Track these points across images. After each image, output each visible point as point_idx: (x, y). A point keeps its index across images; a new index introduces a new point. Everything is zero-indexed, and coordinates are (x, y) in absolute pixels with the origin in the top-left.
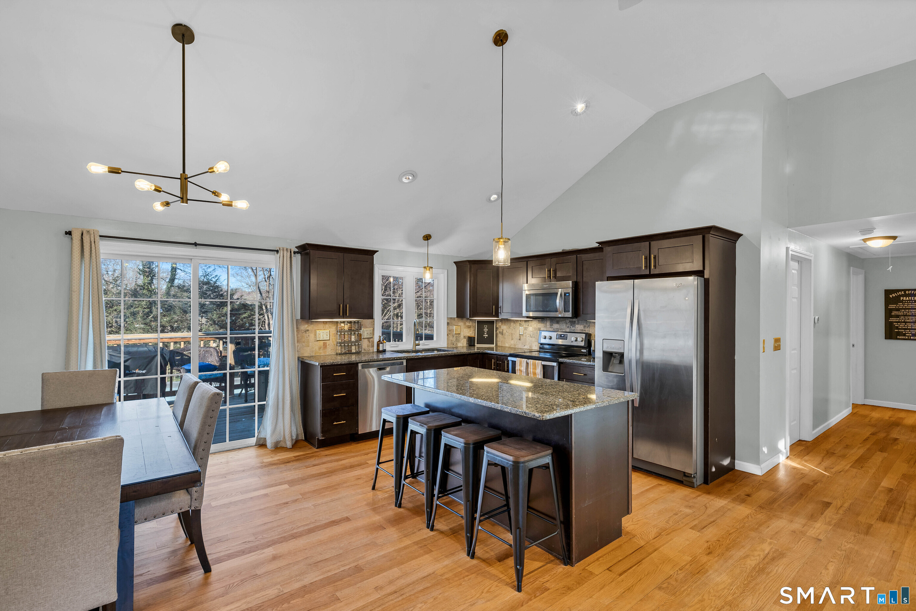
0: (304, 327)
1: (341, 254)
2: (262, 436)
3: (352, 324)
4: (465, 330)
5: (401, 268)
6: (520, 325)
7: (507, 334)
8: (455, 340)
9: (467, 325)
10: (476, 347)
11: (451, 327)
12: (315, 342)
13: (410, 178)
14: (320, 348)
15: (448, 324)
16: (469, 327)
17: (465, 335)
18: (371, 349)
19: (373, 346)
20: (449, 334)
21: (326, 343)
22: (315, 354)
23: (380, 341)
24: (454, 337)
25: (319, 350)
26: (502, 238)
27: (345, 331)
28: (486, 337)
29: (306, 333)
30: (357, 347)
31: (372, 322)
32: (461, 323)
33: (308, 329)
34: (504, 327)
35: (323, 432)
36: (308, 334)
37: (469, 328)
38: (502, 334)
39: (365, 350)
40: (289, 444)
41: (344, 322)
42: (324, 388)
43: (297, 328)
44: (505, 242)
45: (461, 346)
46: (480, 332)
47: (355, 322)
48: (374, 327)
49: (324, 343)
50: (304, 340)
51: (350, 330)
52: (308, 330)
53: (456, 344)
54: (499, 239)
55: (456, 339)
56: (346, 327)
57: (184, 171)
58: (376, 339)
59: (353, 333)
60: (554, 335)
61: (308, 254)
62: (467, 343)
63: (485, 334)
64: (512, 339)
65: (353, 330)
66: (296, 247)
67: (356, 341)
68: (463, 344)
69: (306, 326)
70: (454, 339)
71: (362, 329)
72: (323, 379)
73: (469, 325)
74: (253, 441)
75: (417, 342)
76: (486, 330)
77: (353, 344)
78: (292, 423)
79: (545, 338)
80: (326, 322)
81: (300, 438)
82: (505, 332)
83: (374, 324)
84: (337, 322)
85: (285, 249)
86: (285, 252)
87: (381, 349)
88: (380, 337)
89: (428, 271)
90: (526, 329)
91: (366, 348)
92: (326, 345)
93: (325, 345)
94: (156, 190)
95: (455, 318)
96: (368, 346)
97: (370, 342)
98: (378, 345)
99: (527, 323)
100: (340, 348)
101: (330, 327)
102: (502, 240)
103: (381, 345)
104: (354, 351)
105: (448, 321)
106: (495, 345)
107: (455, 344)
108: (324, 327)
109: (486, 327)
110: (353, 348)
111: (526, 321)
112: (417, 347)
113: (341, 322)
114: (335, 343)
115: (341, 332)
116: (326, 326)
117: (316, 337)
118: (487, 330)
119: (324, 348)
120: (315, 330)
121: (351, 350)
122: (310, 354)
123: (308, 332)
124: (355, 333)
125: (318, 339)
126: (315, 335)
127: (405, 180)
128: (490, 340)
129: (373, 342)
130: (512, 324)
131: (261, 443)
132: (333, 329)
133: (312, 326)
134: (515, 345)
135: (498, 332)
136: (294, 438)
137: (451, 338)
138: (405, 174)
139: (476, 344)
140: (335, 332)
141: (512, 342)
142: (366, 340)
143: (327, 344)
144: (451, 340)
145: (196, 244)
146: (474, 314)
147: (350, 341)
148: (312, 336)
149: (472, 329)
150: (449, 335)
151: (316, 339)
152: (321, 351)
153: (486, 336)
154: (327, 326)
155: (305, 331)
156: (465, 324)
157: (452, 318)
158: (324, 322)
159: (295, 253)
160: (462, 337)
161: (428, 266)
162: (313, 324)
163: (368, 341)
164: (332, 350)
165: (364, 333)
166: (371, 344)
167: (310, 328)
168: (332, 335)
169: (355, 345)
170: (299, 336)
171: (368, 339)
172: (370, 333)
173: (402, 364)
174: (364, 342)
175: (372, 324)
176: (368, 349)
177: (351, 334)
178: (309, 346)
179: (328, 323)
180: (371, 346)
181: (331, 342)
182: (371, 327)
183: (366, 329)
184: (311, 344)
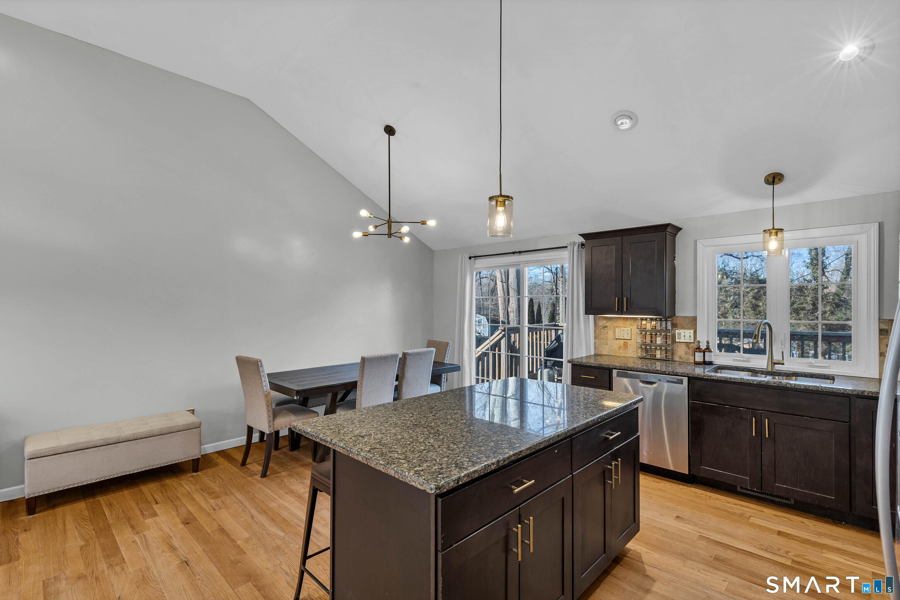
0: (603, 322)
3: (658, 322)
12: (614, 340)
13: (628, 121)
14: (620, 348)
15: (883, 332)
18: (691, 358)
21: (627, 343)
22: (615, 353)
23: (699, 348)
25: (619, 350)
27: (646, 331)
29: (604, 329)
30: (664, 352)
31: (693, 321)
33: (606, 325)
36: (607, 331)
39: (680, 357)
41: (646, 319)
43: (595, 323)
47: (661, 320)
48: (696, 328)
49: (624, 342)
50: (602, 337)
51: (656, 329)
52: (606, 327)
56: (649, 327)
57: (390, 217)
59: (658, 334)
61: (590, 245)
65: (660, 330)
67: (665, 345)
71: (677, 331)
77: (658, 348)
80: (627, 318)
83: (696, 325)
84: (638, 319)
89: (773, 238)
91: (683, 355)
92: (627, 345)
93: (626, 345)
94: (363, 235)
96: (686, 354)
97: (689, 348)
98: (695, 355)
100: (641, 350)
101: (632, 325)
103: (699, 354)
104: (658, 356)
105: (884, 327)
108: (624, 324)
110: (658, 353)
113: (643, 319)
114: (636, 344)
115: (643, 331)
116: (627, 323)
117: (615, 335)
119: (624, 348)
120: (614, 327)
121: (655, 356)
122: (609, 353)
123: (606, 329)
124: (661, 335)
125: (618, 338)
126: (614, 332)
132: (634, 327)
133: (611, 322)
140: (636, 331)
142: (683, 346)
143: (629, 344)
145: (520, 252)
148: (611, 332)
151: (616, 337)
152: (621, 351)
154: (628, 323)
155: (604, 327)
158: (624, 318)
159: (582, 245)
161: (773, 227)
162: (612, 320)
163: (687, 346)
164: (634, 351)
165: (679, 334)
166: (691, 351)
167: (608, 324)
168: (633, 334)
169: (661, 349)
170: (597, 332)
171: (686, 344)
172: (690, 336)
173: (681, 382)
174: (679, 348)
175: (693, 323)
176: (687, 358)
177: (656, 334)
178: (607, 344)
179: (629, 320)
180: (691, 355)
181: (633, 342)
182: (692, 328)
183: (684, 328)
184: (609, 342)
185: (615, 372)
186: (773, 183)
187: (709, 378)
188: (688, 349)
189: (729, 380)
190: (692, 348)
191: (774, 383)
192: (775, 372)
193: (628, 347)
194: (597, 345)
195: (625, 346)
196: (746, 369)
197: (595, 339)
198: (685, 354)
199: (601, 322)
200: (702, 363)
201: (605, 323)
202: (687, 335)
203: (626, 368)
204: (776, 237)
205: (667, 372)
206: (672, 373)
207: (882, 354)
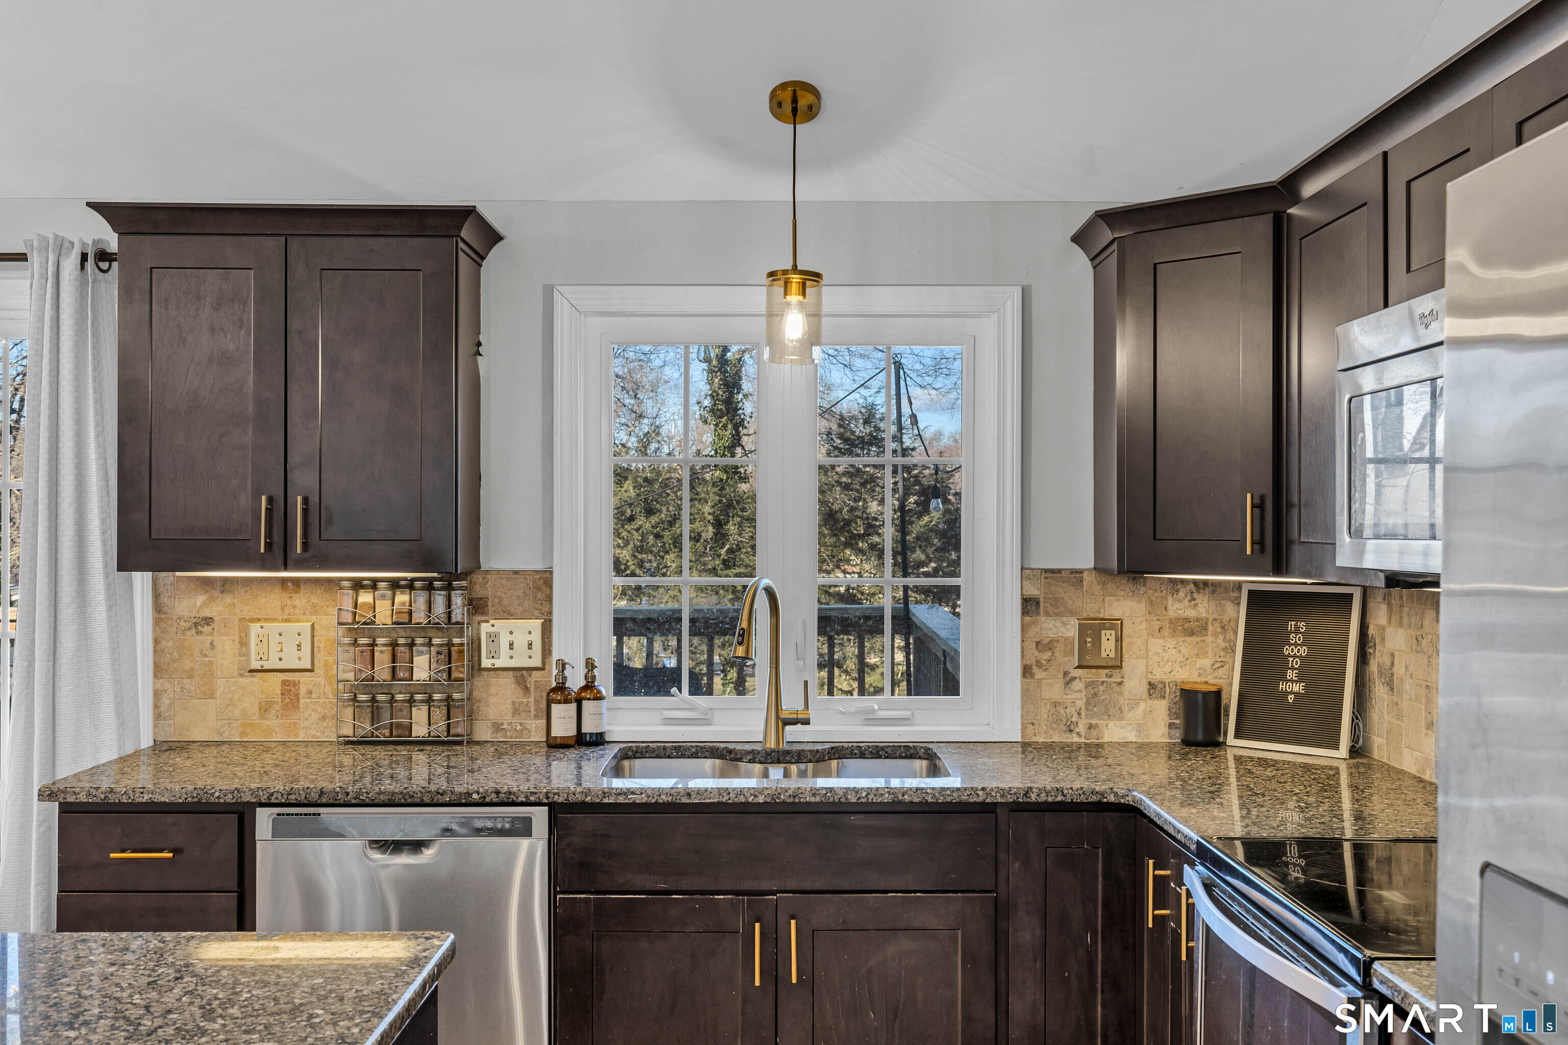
0: (191, 602)
1: (271, 244)
4: (1156, 644)
8: (1081, 703)
9: (1171, 613)
10: (1230, 754)
11: (1049, 626)
12: (241, 675)
14: (265, 708)
15: (1029, 605)
16: (1189, 629)
17: (1158, 676)
18: (533, 725)
19: (540, 712)
20: (1039, 664)
21: (296, 684)
22: (243, 734)
24: (1078, 685)
25: (262, 717)
27: (377, 629)
28: (1291, 698)
29: (199, 633)
30: (439, 714)
31: (539, 589)
32: (1128, 605)
33: (207, 613)
34: (1397, 638)
36: (209, 639)
37: (1192, 633)
38: (1390, 684)
39: (497, 727)
41: (374, 584)
43: (158, 607)
45: (1126, 744)
46: (1260, 664)
48: (550, 613)
49: (284, 683)
50: (188, 665)
51: (406, 626)
52: (208, 621)
53: (1091, 727)
55: (1092, 700)
56: (384, 615)
59: (419, 641)
62: (1171, 726)
63: (1291, 674)
68: (1140, 728)
69: (200, 599)
70: (1077, 697)
73: (1191, 613)
76: (1297, 650)
77: (418, 697)
80: (297, 582)
82: (1402, 671)
83: (550, 600)
89: (795, 299)
91: (507, 719)
92: (297, 695)
93: (290, 694)
95: (1080, 572)
96: (516, 712)
97: (526, 689)
100: (354, 710)
101: (315, 610)
104: (420, 730)
105: (1032, 591)
106: (1343, 751)
107: (1081, 728)
108: (283, 608)
109: (1297, 631)
110: (419, 715)
112: (793, 733)
113: (362, 585)
114: (335, 688)
115: (358, 631)
116: (297, 602)
117: (247, 655)
118: (1303, 651)
119: (285, 707)
120: (241, 620)
121: (410, 728)
122: (221, 734)
123: (206, 629)
124: (430, 644)
125: (256, 665)
126: (244, 643)
128: (1319, 719)
129: (543, 690)
132: (326, 618)
133: (228, 599)
137: (1053, 690)
139: (1231, 740)
140: (334, 632)
142: (507, 683)
143: (303, 690)
144: (1055, 705)
146: (1137, 547)
147: (404, 680)
148: (227, 645)
149: (1212, 641)
150: (1039, 674)
151: (248, 661)
152: (272, 722)
153: (1295, 687)
154: (301, 600)
155: (196, 625)
156: (1156, 608)
157: (1060, 571)
158: (284, 581)
159: (99, 255)
160: (1136, 684)
161: (795, 266)
162: (232, 592)
163: (519, 683)
164: (324, 718)
165: (493, 638)
166: (532, 699)
167: (218, 608)
168: (322, 646)
169: (429, 701)
170: (167, 644)
171: (518, 673)
172: (530, 645)
173: (523, 829)
174: (493, 690)
175: (539, 595)
176: (519, 728)
177: (412, 645)
178: (212, 696)
179: (303, 589)
180: (533, 713)
181: (318, 677)
182: (536, 613)
183: (508, 615)
184: (220, 684)
185: (264, 819)
186: (793, 116)
187: (621, 799)
188: (521, 694)
189: (685, 800)
190: (536, 688)
191: (814, 795)
192: (788, 752)
193: (302, 701)
194: (167, 702)
195: (287, 700)
196: (704, 747)
197: (155, 676)
198: (514, 714)
199: (185, 602)
200: (572, 742)
201: (204, 604)
202: (521, 640)
203: (314, 797)
204: (801, 298)
205: (475, 796)
206: (493, 795)
207: (1027, 671)
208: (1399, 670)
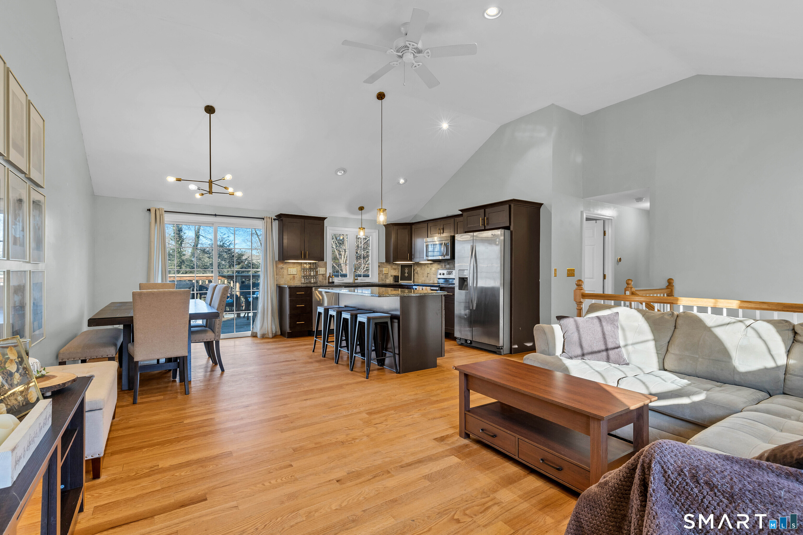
0: (281, 265)
1: (303, 220)
2: (255, 331)
3: (312, 265)
4: (391, 271)
5: (346, 229)
6: (428, 267)
7: (420, 273)
10: (399, 283)
11: (381, 269)
12: (287, 275)
13: (342, 172)
14: (291, 279)
15: (379, 266)
16: (395, 269)
17: (392, 274)
18: (324, 281)
19: (326, 279)
22: (287, 281)
23: (330, 276)
24: (384, 275)
25: (290, 281)
26: (382, 209)
27: (307, 269)
30: (315, 279)
31: (325, 263)
32: (389, 267)
34: (418, 269)
35: (290, 327)
36: (283, 270)
38: (417, 273)
39: (320, 281)
40: (270, 335)
41: (306, 263)
42: (291, 301)
43: (276, 266)
44: (383, 211)
45: (389, 282)
46: (403, 272)
47: (313, 263)
48: (326, 267)
50: (280, 274)
51: (310, 268)
52: (283, 268)
53: (385, 280)
54: (380, 209)
55: (385, 277)
56: (308, 266)
57: (210, 179)
58: (328, 275)
60: (445, 272)
61: (282, 220)
62: (393, 280)
63: (406, 273)
64: (423, 277)
65: (312, 269)
66: (275, 216)
67: (314, 276)
68: (390, 280)
69: (282, 265)
70: (384, 277)
71: (318, 269)
72: (290, 296)
73: (395, 267)
74: (249, 333)
75: (356, 278)
76: (406, 271)
77: (312, 277)
78: (273, 324)
79: (440, 274)
80: (295, 263)
81: (278, 334)
83: (326, 265)
84: (301, 263)
85: (268, 217)
86: (268, 219)
87: (331, 281)
88: (330, 273)
89: (362, 231)
90: (431, 269)
91: (321, 281)
93: (294, 277)
94: (198, 189)
95: (384, 262)
96: (322, 279)
98: (329, 279)
99: (431, 265)
100: (303, 279)
101: (297, 267)
102: (382, 210)
103: (331, 279)
104: (312, 282)
106: (412, 281)
108: (292, 265)
109: (406, 268)
110: (312, 280)
111: (431, 264)
112: (356, 281)
113: (304, 263)
114: (301, 276)
115: (304, 269)
119: (293, 279)
120: (287, 267)
122: (284, 282)
124: (313, 271)
125: (289, 274)
126: (288, 271)
127: (339, 174)
128: (409, 278)
129: (326, 277)
130: (423, 266)
131: (254, 335)
132: (299, 268)
133: (286, 265)
134: (425, 281)
135: (415, 272)
136: (274, 332)
137: (381, 276)
138: (339, 170)
139: (399, 281)
140: (300, 269)
141: (423, 279)
142: (321, 276)
143: (296, 277)
144: (382, 278)
145: (216, 215)
146: (396, 259)
147: (310, 275)
148: (286, 271)
149: (397, 270)
152: (292, 281)
153: (406, 275)
154: (295, 265)
155: (281, 268)
156: (392, 267)
157: (382, 262)
158: (293, 263)
159: (274, 219)
160: (389, 275)
161: (362, 227)
164: (298, 280)
165: (320, 270)
167: (284, 266)
168: (298, 271)
170: (277, 271)
171: (323, 275)
174: (319, 277)
177: (311, 271)
178: (283, 278)
180: (324, 279)
181: (298, 275)
183: (321, 267)
184: (285, 276)
185: (313, 289)
186: (362, 210)
188: (323, 277)
194: (277, 279)
197: (276, 275)
200: (331, 283)
202: (323, 270)
207: (379, 274)
208: (419, 272)
